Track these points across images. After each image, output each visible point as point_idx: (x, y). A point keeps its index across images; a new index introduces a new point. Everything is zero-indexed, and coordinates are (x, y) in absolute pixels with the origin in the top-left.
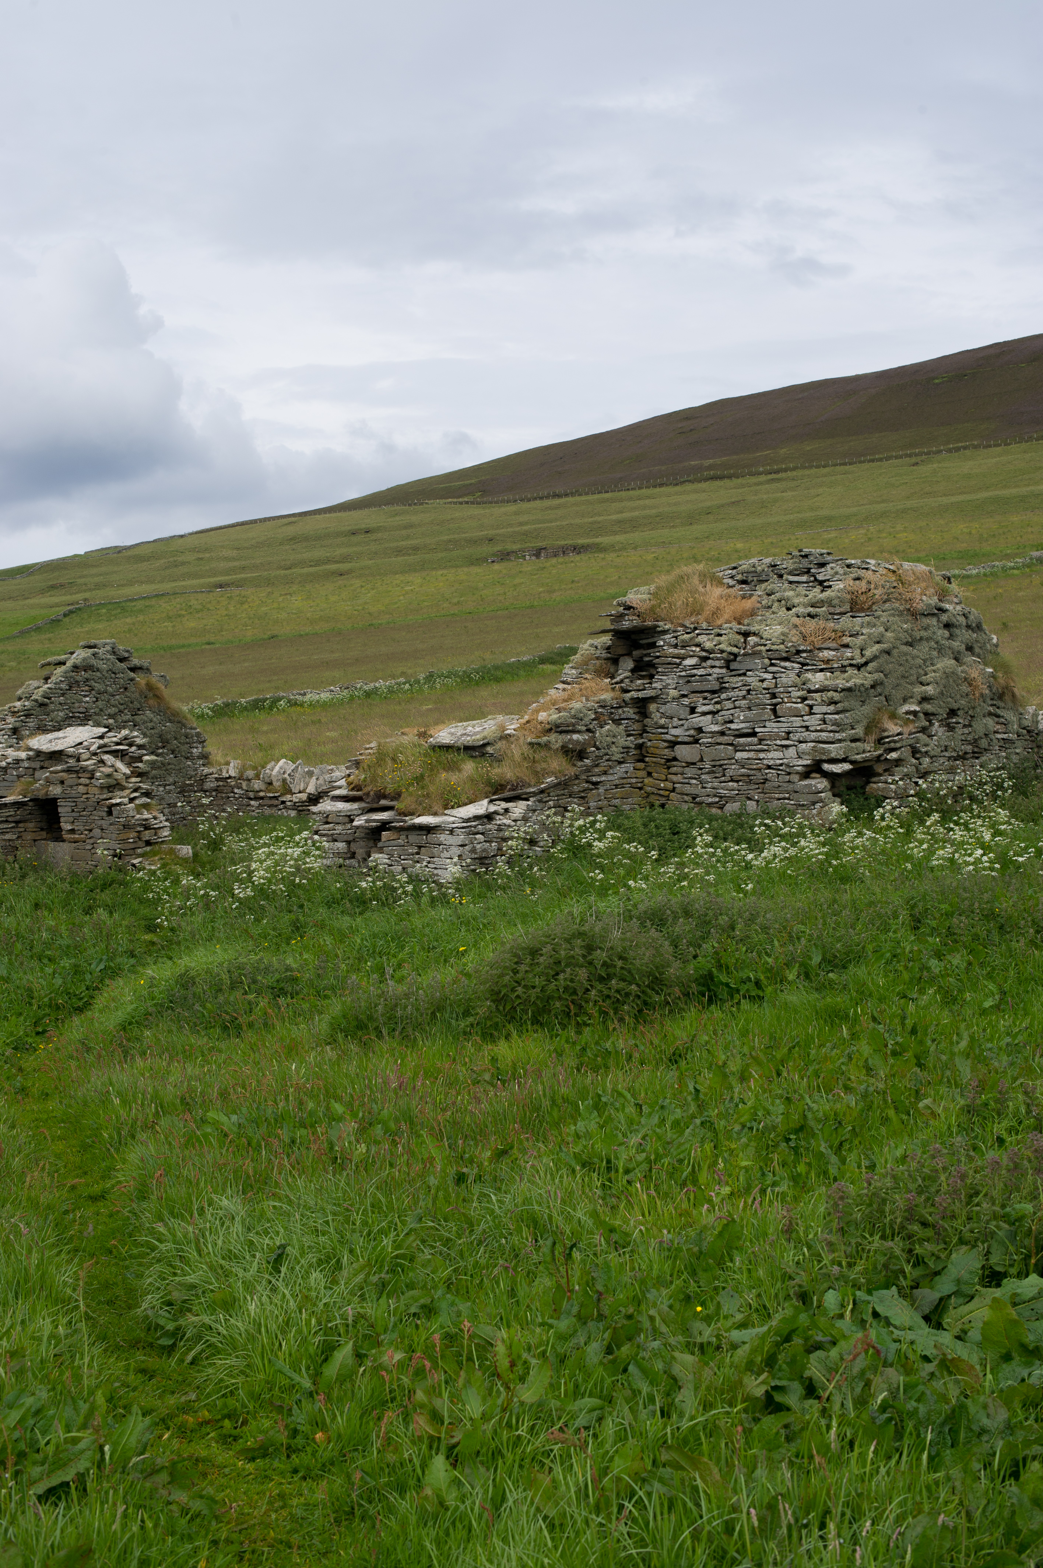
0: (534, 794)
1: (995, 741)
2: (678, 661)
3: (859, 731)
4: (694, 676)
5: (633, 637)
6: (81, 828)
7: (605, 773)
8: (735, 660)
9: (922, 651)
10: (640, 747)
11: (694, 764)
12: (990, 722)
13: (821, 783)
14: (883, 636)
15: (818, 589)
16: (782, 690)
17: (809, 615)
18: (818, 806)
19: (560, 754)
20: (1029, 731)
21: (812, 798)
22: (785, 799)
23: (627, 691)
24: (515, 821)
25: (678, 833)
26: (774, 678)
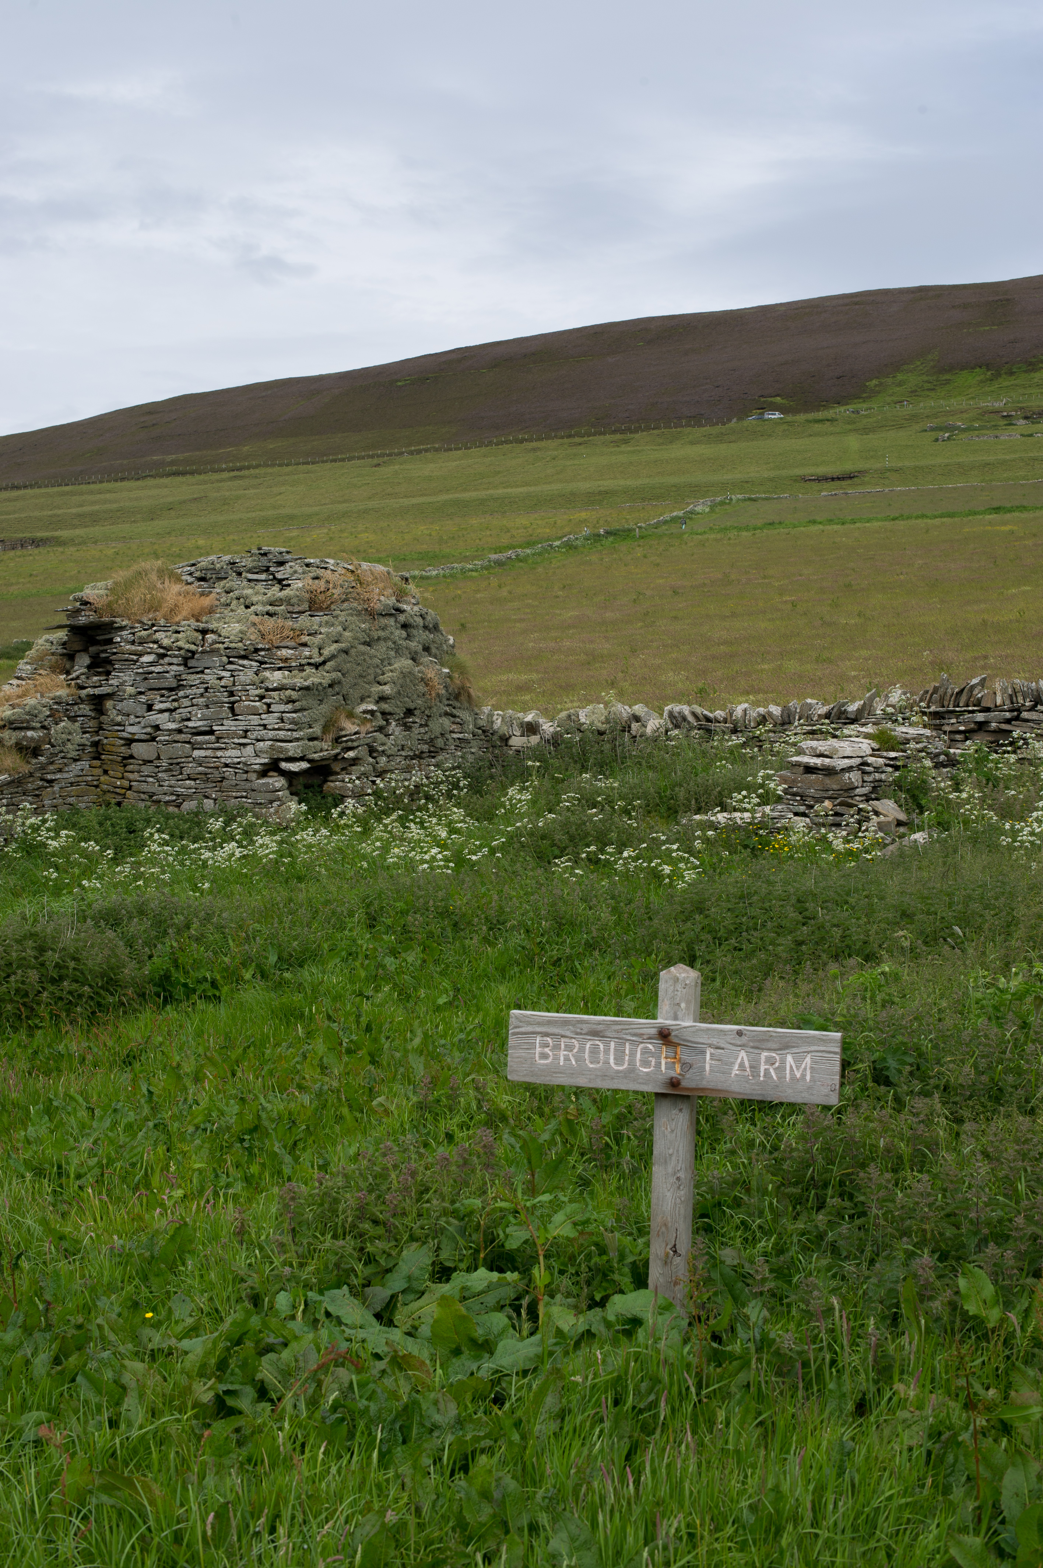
1: (451, 741)
2: (135, 657)
3: (317, 730)
4: (151, 673)
5: (90, 632)
7: (60, 771)
8: (193, 657)
9: (379, 651)
10: (96, 744)
11: (151, 762)
12: (446, 722)
13: (278, 782)
14: (341, 635)
15: (277, 587)
16: (240, 688)
17: (268, 614)
18: (275, 804)
19: (14, 751)
20: (484, 731)
21: (270, 796)
22: (242, 797)
23: (84, 688)
25: (134, 831)
26: (232, 676)
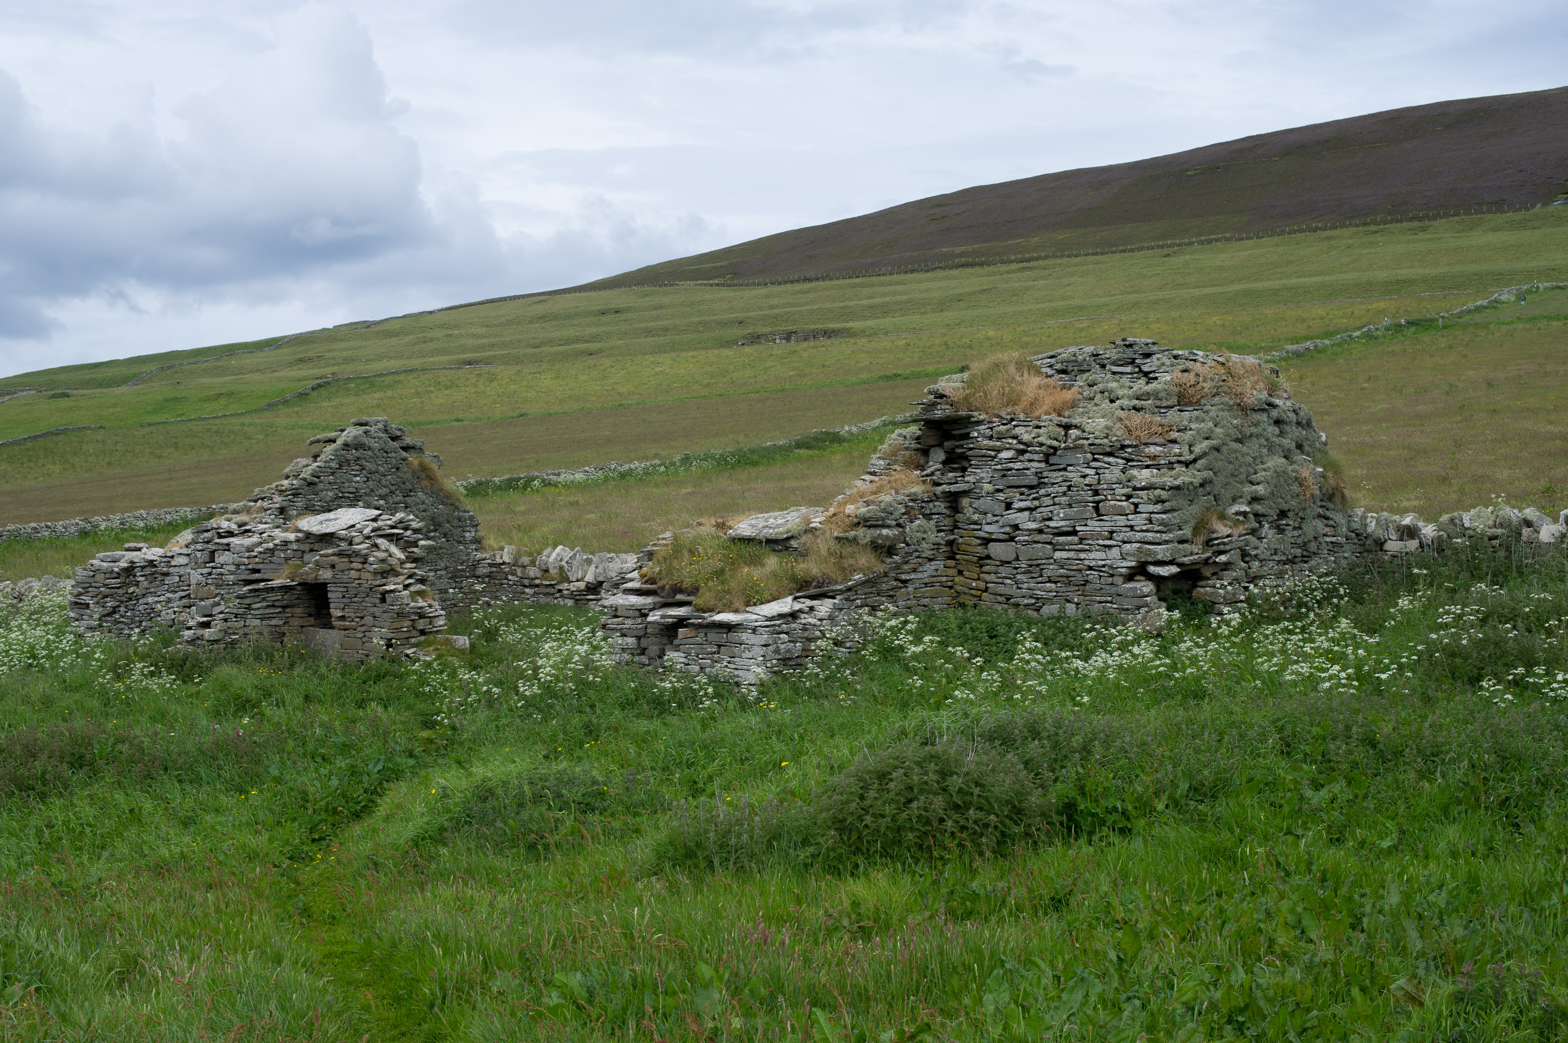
0: (841, 592)
1: (1324, 544)
2: (993, 453)
3: (1187, 532)
4: (1011, 469)
5: (945, 427)
6: (352, 615)
7: (915, 570)
8: (1055, 454)
9: (1252, 448)
10: (950, 543)
11: (1009, 563)
12: (1319, 524)
13: (1146, 587)
14: (1212, 431)
15: (1143, 381)
16: (1105, 486)
17: (1134, 408)
18: (1143, 610)
19: (869, 549)
20: (1357, 535)
21: (1137, 602)
22: (1107, 602)
23: (939, 484)
24: (821, 620)
25: (995, 636)
26: (1097, 474)
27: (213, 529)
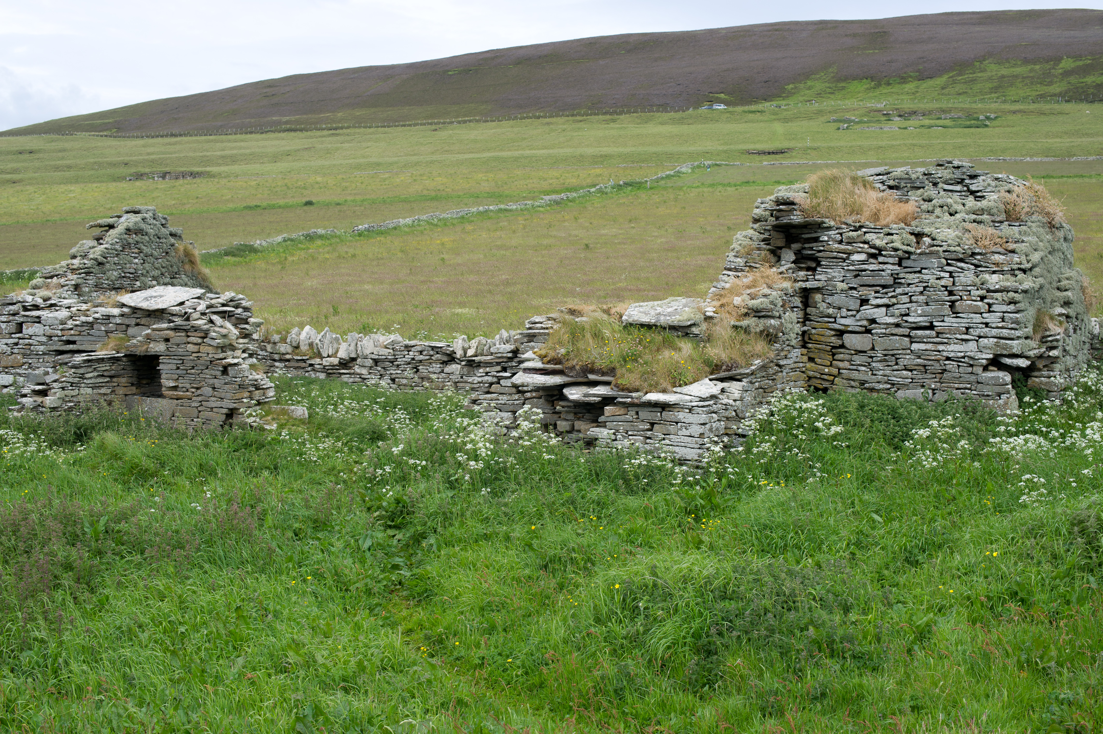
0: (748, 375)
2: (845, 256)
3: (1030, 330)
4: (865, 270)
5: (793, 231)
6: (188, 386)
7: (786, 357)
8: (909, 258)
9: (1056, 260)
10: (805, 334)
11: (865, 352)
14: (1037, 245)
15: (971, 198)
16: (961, 288)
17: (975, 221)
18: (1004, 396)
19: (762, 337)
21: (998, 389)
22: (966, 389)
23: (795, 281)
24: (735, 401)
26: (952, 277)
27: (20, 302)
